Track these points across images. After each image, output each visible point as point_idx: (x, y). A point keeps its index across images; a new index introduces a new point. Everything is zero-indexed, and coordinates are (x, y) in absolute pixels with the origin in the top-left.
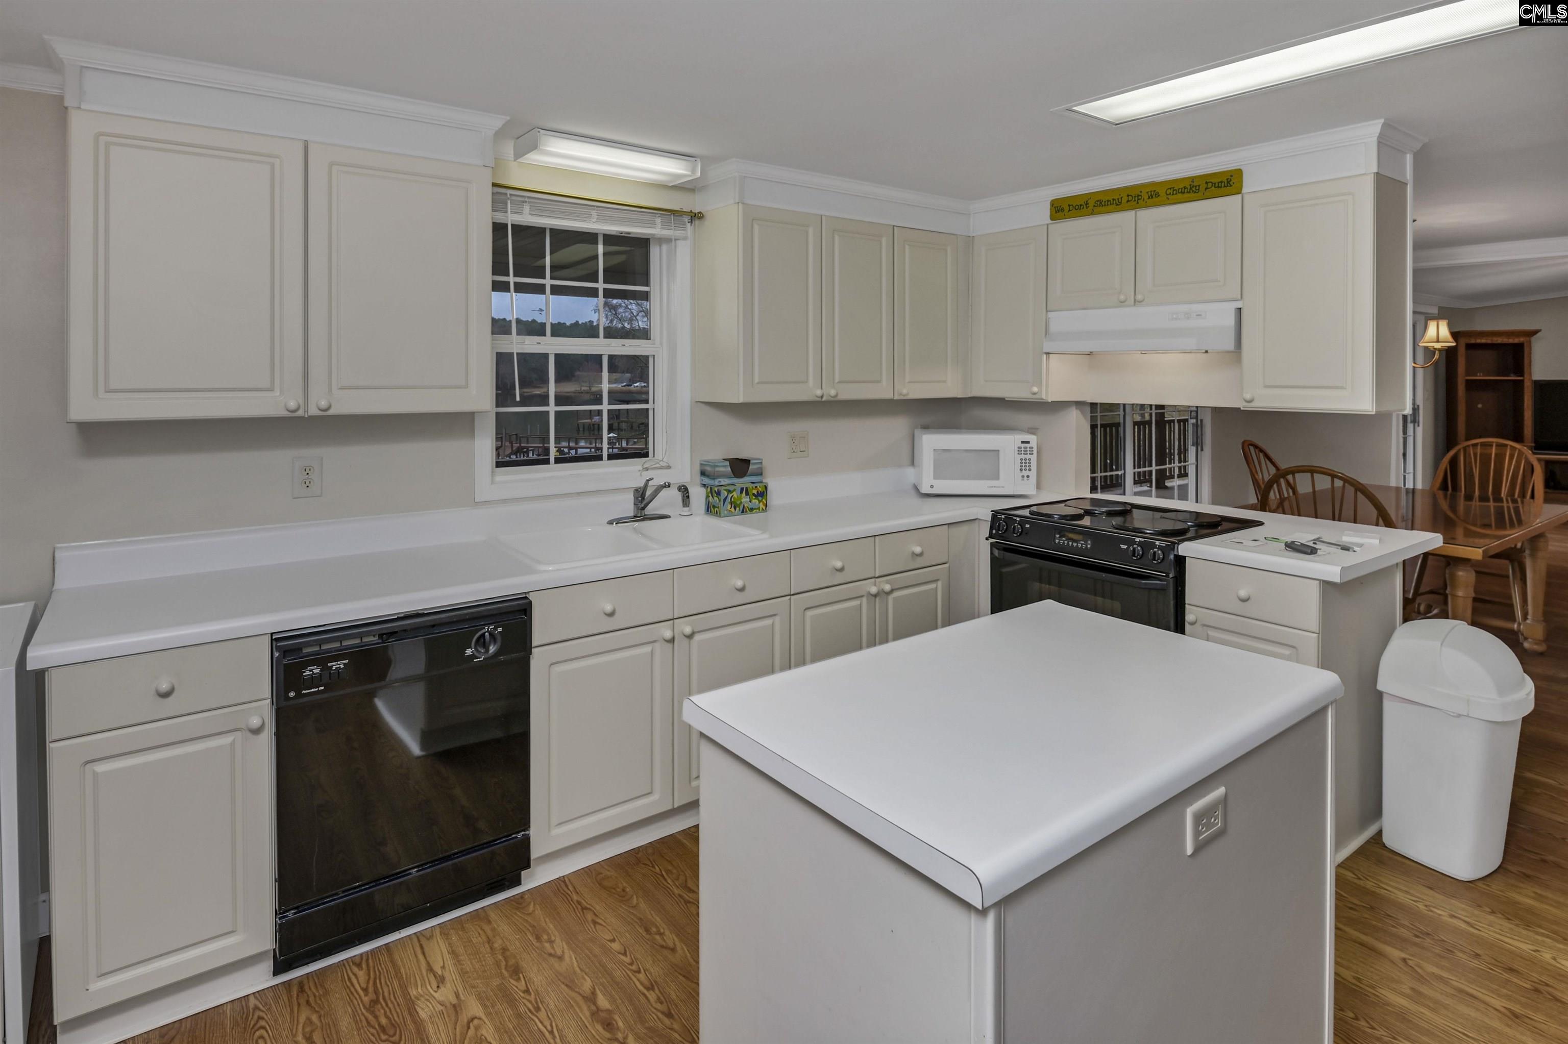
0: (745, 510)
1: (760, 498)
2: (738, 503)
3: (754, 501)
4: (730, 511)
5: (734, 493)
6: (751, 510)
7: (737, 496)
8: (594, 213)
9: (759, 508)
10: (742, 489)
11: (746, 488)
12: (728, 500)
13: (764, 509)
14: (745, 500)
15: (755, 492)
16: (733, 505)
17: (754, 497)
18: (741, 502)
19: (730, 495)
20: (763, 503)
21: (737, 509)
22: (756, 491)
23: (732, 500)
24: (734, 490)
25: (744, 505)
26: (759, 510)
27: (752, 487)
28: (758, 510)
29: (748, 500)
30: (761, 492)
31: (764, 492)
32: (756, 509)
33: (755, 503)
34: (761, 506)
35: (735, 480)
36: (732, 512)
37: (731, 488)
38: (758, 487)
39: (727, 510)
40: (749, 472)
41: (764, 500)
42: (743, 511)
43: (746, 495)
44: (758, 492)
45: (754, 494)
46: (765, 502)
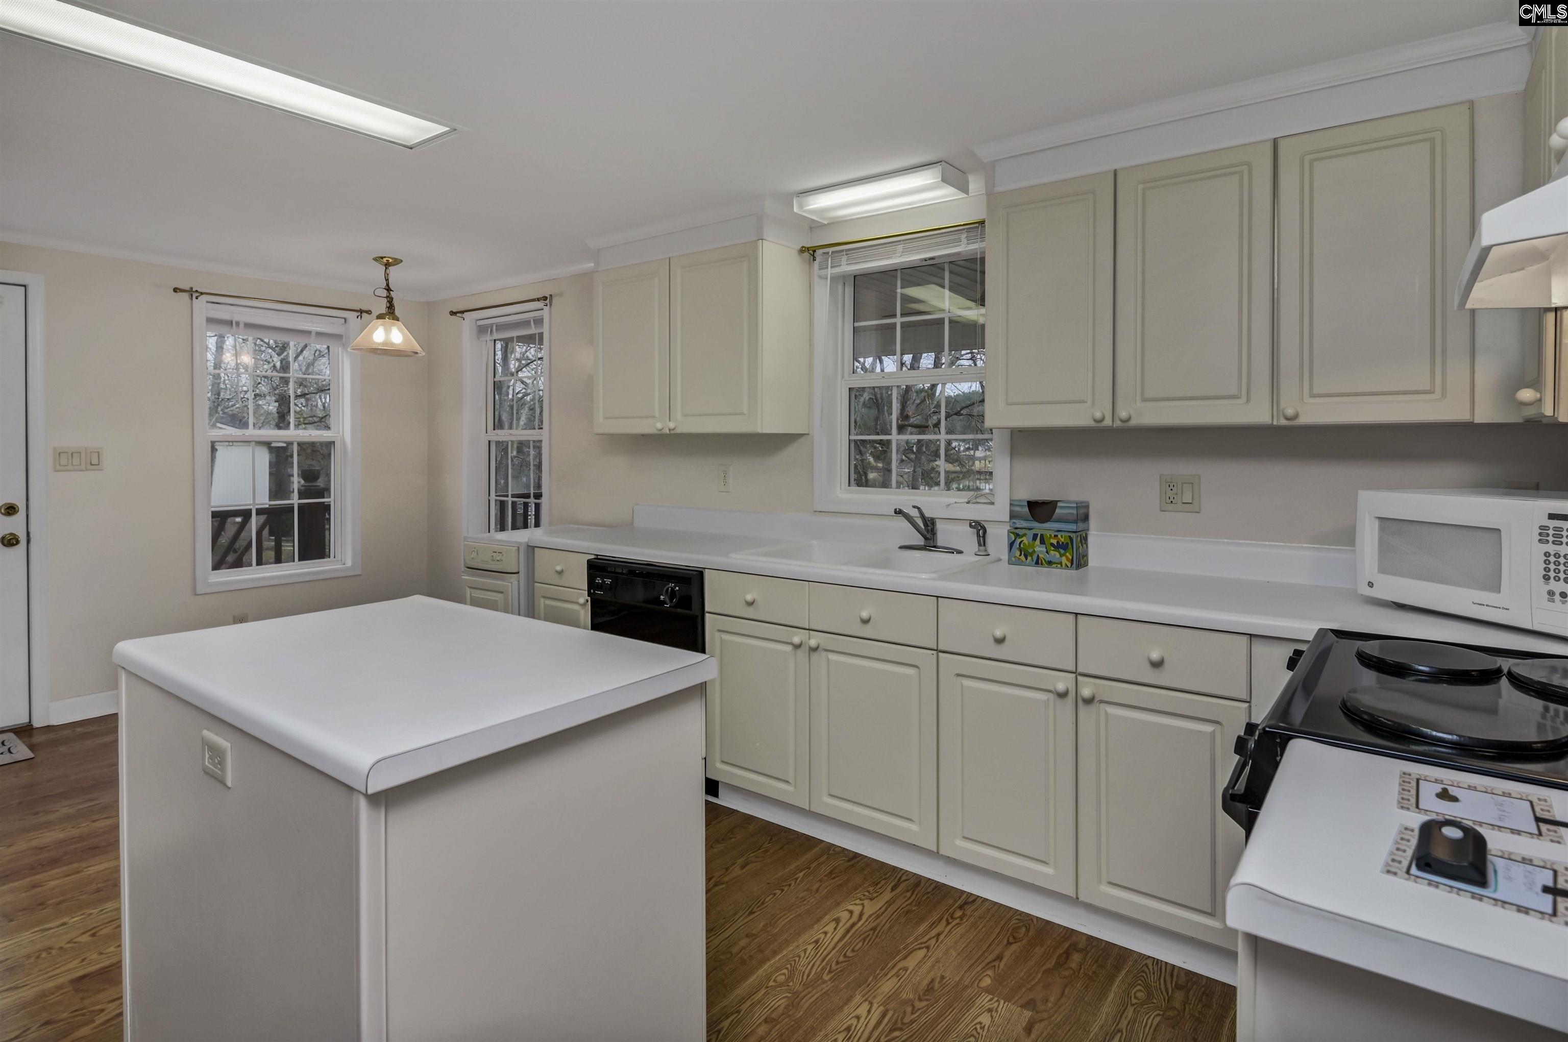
0: (1040, 562)
1: (1062, 551)
2: (1030, 551)
3: (1052, 553)
4: (1019, 559)
5: (1024, 538)
6: (1050, 563)
7: (1029, 543)
8: (900, 248)
9: (1061, 563)
10: (1035, 537)
11: (1042, 535)
12: (1016, 545)
13: (1069, 565)
14: (1040, 549)
15: (1054, 541)
16: (1023, 553)
17: (1052, 548)
18: (1034, 551)
19: (1019, 541)
20: (1067, 559)
21: (1029, 558)
22: (1056, 541)
23: (1022, 546)
24: (1025, 535)
25: (1038, 555)
26: (1062, 566)
27: (1050, 535)
28: (1059, 566)
29: (1045, 550)
30: (1063, 543)
31: (1067, 544)
32: (1057, 563)
33: (1055, 555)
34: (1064, 560)
35: (1035, 524)
36: (1022, 561)
37: (1021, 532)
38: (1059, 536)
39: (1015, 557)
40: (1054, 517)
41: (1067, 554)
42: (1038, 562)
43: (1041, 543)
44: (1058, 542)
45: (1052, 545)
46: (1070, 558)
